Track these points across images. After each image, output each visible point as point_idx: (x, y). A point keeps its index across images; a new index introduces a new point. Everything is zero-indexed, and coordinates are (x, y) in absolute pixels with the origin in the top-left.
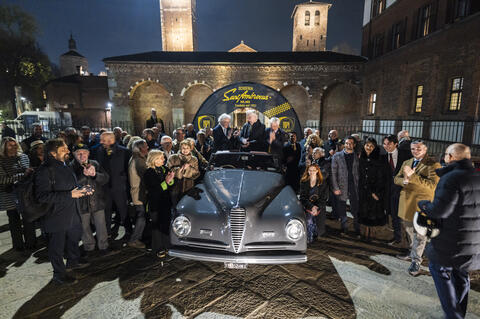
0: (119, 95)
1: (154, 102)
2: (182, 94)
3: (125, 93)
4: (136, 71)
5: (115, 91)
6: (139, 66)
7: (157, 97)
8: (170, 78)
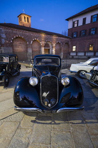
0: (7, 42)
1: (19, 46)
2: (31, 43)
3: (10, 41)
4: (14, 32)
5: (5, 40)
6: (16, 29)
7: (20, 43)
8: (27, 37)
